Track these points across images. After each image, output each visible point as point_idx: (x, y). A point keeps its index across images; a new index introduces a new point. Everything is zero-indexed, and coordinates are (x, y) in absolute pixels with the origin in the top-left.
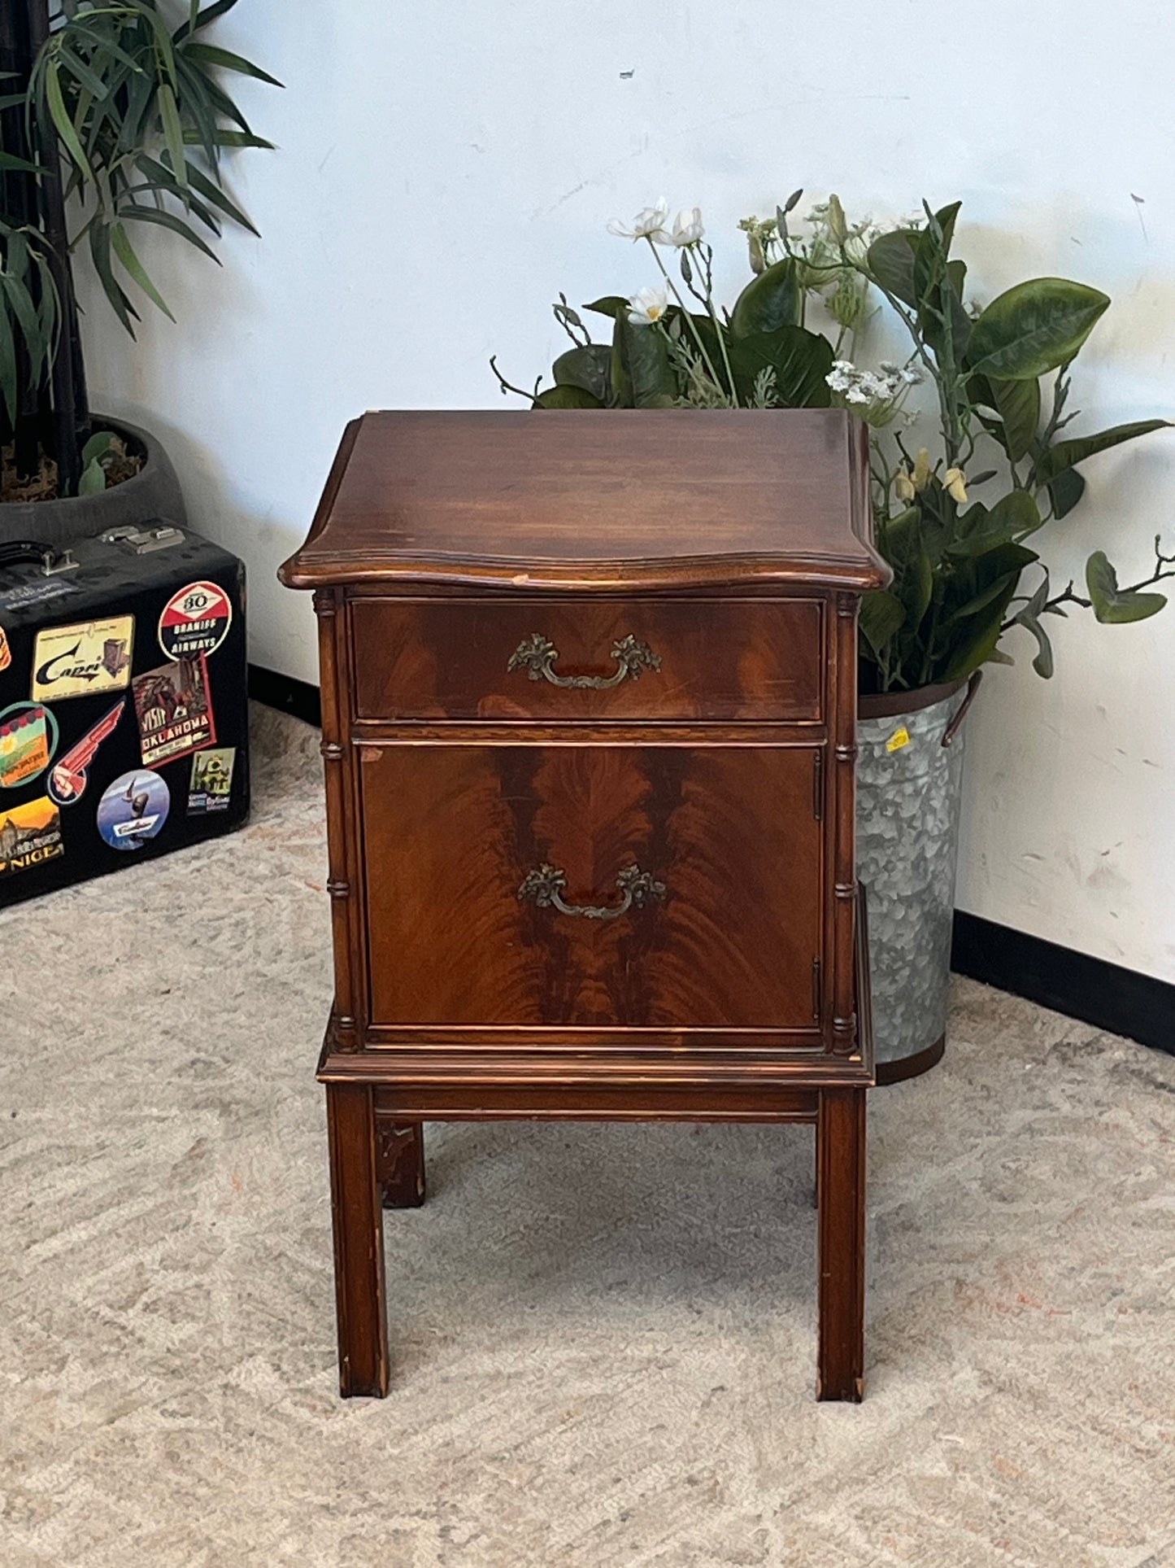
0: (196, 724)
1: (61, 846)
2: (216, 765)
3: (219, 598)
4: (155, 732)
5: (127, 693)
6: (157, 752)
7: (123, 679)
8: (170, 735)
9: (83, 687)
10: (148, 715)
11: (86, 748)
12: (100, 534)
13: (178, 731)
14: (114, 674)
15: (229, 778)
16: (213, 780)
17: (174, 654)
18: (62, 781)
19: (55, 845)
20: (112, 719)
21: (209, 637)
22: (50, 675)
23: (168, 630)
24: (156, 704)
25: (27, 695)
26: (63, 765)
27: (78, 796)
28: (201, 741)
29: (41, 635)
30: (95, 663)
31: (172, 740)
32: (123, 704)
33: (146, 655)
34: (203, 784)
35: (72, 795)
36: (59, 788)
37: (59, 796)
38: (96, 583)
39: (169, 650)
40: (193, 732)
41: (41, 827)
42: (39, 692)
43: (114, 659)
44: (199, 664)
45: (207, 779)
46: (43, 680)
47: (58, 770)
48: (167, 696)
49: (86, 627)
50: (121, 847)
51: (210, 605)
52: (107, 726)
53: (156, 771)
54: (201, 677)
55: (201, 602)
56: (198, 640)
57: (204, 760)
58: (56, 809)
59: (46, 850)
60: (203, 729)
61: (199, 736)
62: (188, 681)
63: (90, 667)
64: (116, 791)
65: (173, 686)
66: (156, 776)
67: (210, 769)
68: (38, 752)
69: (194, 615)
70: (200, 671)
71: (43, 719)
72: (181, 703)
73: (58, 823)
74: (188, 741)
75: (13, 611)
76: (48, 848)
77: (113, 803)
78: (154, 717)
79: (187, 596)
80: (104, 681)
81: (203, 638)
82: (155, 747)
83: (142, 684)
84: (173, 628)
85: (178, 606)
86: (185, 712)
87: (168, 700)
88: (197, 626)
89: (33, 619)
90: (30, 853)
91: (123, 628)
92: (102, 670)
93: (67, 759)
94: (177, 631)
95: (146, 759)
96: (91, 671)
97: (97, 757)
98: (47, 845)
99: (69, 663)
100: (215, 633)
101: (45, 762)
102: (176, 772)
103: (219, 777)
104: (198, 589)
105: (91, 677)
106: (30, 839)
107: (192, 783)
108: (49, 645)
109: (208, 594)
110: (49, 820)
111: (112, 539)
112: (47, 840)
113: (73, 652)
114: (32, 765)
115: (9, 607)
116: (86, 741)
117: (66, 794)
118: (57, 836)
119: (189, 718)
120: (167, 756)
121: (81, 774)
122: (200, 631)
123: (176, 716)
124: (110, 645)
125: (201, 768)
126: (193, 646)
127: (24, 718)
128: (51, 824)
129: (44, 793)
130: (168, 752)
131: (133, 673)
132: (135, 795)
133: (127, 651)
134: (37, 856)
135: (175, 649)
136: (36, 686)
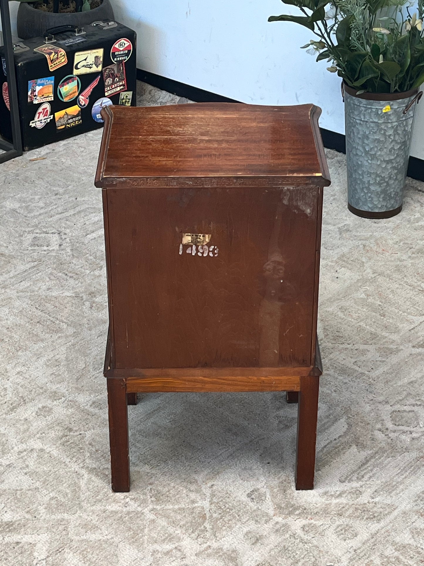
0: (121, 84)
1: (81, 121)
2: (127, 97)
3: (129, 44)
4: (109, 86)
5: (101, 73)
6: (110, 92)
7: (100, 68)
8: (113, 87)
9: (88, 71)
10: (107, 80)
11: (89, 90)
12: (91, 23)
13: (116, 85)
14: (97, 67)
15: (130, 101)
16: (126, 101)
17: (115, 61)
18: (82, 100)
19: (79, 120)
20: (97, 81)
21: (126, 56)
22: (79, 67)
23: (113, 53)
24: (109, 77)
25: (72, 73)
26: (82, 95)
27: (86, 105)
28: (122, 89)
29: (76, 54)
30: (92, 63)
31: (114, 88)
32: (100, 77)
33: (107, 61)
34: (123, 102)
35: (84, 105)
36: (81, 103)
37: (81, 105)
38: (92, 38)
39: (114, 60)
40: (120, 86)
41: (75, 115)
42: (76, 72)
43: (97, 62)
44: (122, 64)
45: (124, 101)
46: (77, 68)
47: (80, 97)
48: (113, 74)
49: (89, 52)
50: (99, 121)
51: (126, 46)
52: (95, 84)
53: (109, 98)
54: (123, 68)
55: (123, 45)
56: (122, 57)
57: (123, 95)
58: (80, 109)
59: (77, 122)
60: (123, 85)
61: (122, 87)
62: (119, 70)
63: (90, 64)
64: (97, 104)
65: (114, 71)
66: (109, 100)
67: (125, 98)
68: (75, 91)
69: (121, 49)
70: (123, 67)
71: (76, 81)
72: (117, 77)
73: (80, 114)
74: (119, 89)
75: (67, 46)
76: (77, 121)
77: (96, 108)
78: (109, 81)
79: (119, 43)
80: (94, 69)
81: (124, 56)
82: (109, 90)
83: (105, 71)
84: (115, 53)
85: (117, 46)
86: (118, 80)
87: (113, 76)
88: (122, 52)
89: (74, 49)
90: (72, 123)
91: (100, 52)
92: (94, 66)
93: (83, 93)
94: (116, 54)
95: (106, 94)
96: (91, 66)
97: (92, 93)
98: (77, 120)
99: (84, 63)
100: (127, 55)
101: (77, 94)
102: (115, 98)
103: (128, 100)
104: (123, 41)
105: (91, 68)
106: (72, 118)
107: (120, 102)
108: (79, 57)
109: (125, 42)
110: (77, 113)
111: (95, 25)
112: (77, 119)
113: (85, 60)
114: (73, 95)
115: (66, 45)
116: (89, 88)
117: (83, 104)
118: (80, 117)
119: (119, 82)
120: (112, 94)
121: (87, 98)
122: (123, 54)
123: (115, 81)
124: (96, 57)
125: (122, 98)
126: (121, 58)
127: (71, 80)
128: (78, 114)
129: (77, 104)
130: (113, 92)
131: (103, 67)
132: (103, 105)
133: (101, 59)
134: (74, 124)
135: (115, 60)
136: (74, 70)
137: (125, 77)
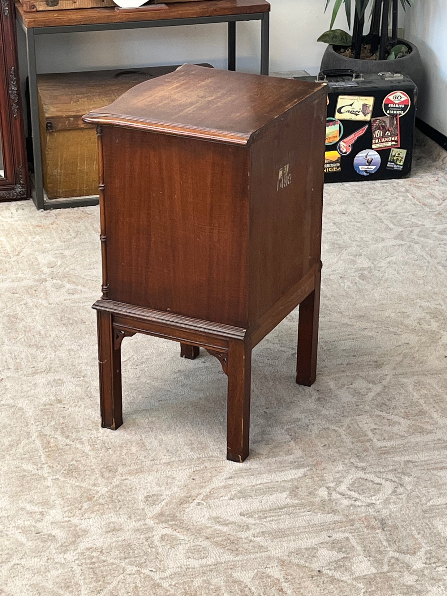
0: (393, 139)
1: (340, 168)
2: (399, 154)
3: (406, 98)
4: (378, 138)
5: (369, 123)
6: (378, 145)
7: (368, 118)
8: (383, 140)
9: (353, 117)
10: (376, 132)
11: (353, 138)
12: (378, 73)
14: (365, 115)
15: (403, 160)
16: (397, 159)
17: (388, 114)
18: (343, 147)
19: (338, 167)
20: (363, 130)
21: (402, 110)
22: (342, 111)
23: (386, 105)
24: (379, 129)
25: (334, 116)
26: (344, 142)
27: (348, 153)
28: (394, 145)
29: (340, 97)
30: (359, 110)
31: (383, 142)
32: (367, 126)
33: (377, 111)
34: (394, 159)
35: (346, 153)
36: (341, 149)
37: (341, 152)
38: (366, 85)
39: (386, 112)
40: (392, 141)
41: (334, 160)
42: (338, 116)
43: (366, 110)
44: (397, 119)
45: (395, 158)
46: (340, 112)
47: (341, 143)
48: (383, 127)
49: (357, 97)
50: (362, 173)
51: (403, 99)
52: (361, 132)
53: (377, 151)
54: (397, 123)
55: (399, 98)
56: (397, 110)
57: (395, 152)
58: (340, 156)
59: (334, 168)
60: (396, 141)
61: (394, 143)
62: (392, 124)
63: (357, 111)
64: (361, 156)
65: (386, 124)
66: (376, 153)
67: (397, 155)
68: (336, 135)
69: (397, 102)
70: (397, 121)
71: (338, 125)
72: (389, 131)
73: (340, 161)
74: (389, 144)
75: (333, 88)
76: (335, 168)
77: (361, 158)
78: (378, 133)
79: (394, 95)
80: (361, 117)
81: (399, 110)
82: (377, 143)
83: (375, 121)
84: (388, 104)
85: (391, 97)
86: (389, 134)
87: (384, 129)
88: (397, 106)
89: (338, 91)
90: (329, 168)
91: (370, 101)
92: (361, 113)
94: (389, 106)
95: (374, 146)
96: (357, 113)
97: (356, 142)
98: (335, 167)
99: (350, 108)
100: (404, 109)
101: (337, 139)
102: (384, 153)
103: (400, 159)
104: (399, 93)
105: (357, 115)
106: (329, 163)
107: (389, 158)
108: (342, 101)
109: (402, 96)
110: (336, 159)
111: (381, 74)
112: (335, 165)
113: (351, 105)
114: (333, 139)
116: (353, 136)
117: (344, 152)
118: (339, 165)
119: (391, 136)
120: (382, 147)
121: (350, 146)
122: (398, 108)
123: (386, 134)
124: (365, 105)
125: (393, 154)
126: (395, 112)
127: (331, 123)
128: (337, 160)
129: (336, 150)
130: (382, 146)
131: (372, 117)
132: (368, 158)
133: (371, 109)
134: (331, 170)
135: (388, 112)
136: (337, 114)
137: (399, 133)
